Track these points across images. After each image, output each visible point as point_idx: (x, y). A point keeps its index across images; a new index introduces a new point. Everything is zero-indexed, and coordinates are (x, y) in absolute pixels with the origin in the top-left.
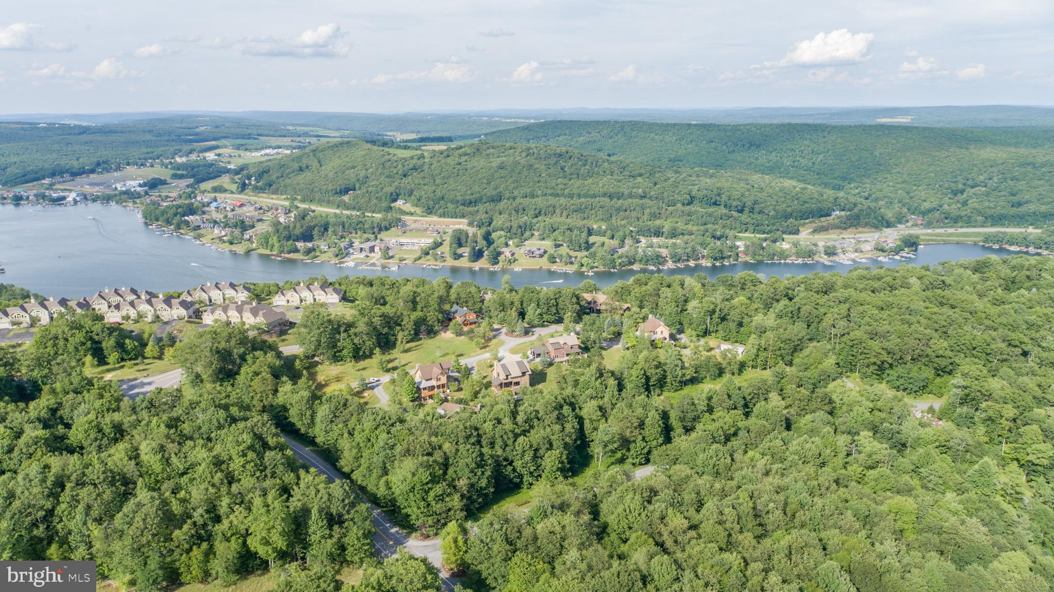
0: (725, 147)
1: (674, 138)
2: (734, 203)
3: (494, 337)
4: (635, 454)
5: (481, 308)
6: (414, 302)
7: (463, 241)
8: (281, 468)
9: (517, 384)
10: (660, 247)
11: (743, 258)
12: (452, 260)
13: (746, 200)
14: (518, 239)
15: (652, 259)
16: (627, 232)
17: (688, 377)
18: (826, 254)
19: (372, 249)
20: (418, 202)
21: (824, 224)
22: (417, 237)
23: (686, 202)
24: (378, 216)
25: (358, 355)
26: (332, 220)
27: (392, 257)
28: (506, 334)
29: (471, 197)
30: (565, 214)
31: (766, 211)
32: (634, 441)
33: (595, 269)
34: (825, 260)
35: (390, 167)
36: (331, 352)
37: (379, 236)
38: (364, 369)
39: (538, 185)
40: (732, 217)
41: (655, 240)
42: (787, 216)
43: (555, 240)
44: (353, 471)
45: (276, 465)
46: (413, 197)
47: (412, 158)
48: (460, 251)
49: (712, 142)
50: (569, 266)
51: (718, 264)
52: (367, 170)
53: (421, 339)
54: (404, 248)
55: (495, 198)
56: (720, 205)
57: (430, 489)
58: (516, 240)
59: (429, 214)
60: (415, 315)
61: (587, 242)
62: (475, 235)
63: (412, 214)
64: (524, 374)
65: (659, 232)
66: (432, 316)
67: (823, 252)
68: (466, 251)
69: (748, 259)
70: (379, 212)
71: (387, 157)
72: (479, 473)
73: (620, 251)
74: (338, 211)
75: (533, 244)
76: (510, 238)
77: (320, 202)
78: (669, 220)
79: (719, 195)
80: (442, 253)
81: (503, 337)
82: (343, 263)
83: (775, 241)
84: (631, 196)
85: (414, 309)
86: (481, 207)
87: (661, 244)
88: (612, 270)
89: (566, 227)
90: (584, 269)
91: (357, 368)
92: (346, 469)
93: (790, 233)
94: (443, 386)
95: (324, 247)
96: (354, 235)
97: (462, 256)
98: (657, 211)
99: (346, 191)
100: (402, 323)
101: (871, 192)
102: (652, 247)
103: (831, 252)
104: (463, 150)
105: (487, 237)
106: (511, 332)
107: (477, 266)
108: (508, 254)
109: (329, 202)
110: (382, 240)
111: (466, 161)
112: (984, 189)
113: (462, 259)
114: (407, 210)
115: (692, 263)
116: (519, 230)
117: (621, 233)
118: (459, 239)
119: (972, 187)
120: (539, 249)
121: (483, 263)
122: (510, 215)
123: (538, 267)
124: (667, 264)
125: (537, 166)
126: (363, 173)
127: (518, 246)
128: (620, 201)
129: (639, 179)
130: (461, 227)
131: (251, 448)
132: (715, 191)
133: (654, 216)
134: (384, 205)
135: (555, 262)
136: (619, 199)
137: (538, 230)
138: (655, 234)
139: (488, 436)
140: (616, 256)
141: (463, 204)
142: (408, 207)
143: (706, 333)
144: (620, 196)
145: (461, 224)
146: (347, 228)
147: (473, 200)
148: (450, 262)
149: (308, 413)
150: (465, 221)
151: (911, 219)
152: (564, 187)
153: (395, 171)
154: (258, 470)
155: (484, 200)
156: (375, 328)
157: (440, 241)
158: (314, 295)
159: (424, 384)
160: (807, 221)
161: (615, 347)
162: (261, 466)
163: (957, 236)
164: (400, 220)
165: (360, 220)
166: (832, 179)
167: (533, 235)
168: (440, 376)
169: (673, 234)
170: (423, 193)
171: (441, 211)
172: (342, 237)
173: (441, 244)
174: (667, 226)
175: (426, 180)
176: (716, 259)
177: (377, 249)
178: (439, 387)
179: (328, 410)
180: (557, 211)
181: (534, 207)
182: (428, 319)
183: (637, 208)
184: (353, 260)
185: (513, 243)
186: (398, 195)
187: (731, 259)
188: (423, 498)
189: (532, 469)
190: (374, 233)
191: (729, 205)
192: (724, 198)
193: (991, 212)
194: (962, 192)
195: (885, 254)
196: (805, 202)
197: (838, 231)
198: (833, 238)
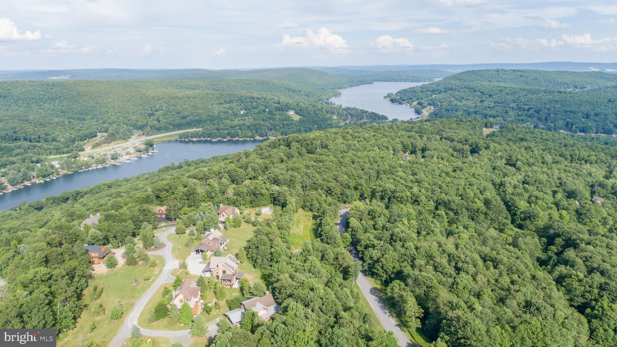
2: (32, 137)
11: (62, 172)
13: (38, 134)
18: (112, 159)
21: (97, 141)
31: (58, 139)
34: (113, 162)
40: (36, 146)
42: (73, 141)
51: (48, 180)
56: (21, 140)
67: (110, 158)
69: (66, 172)
79: (15, 133)
83: (75, 157)
93: (80, 151)
101: (104, 120)
103: (114, 158)
112: (162, 112)
115: (27, 183)
119: (156, 111)
124: (9, 188)
132: (11, 131)
151: (135, 132)
160: (85, 141)
166: (73, 115)
176: (44, 176)
187: (55, 175)
191: (28, 139)
192: (21, 135)
193: (175, 123)
194: (153, 114)
195: (142, 153)
196: (79, 130)
197: (106, 145)
198: (107, 150)
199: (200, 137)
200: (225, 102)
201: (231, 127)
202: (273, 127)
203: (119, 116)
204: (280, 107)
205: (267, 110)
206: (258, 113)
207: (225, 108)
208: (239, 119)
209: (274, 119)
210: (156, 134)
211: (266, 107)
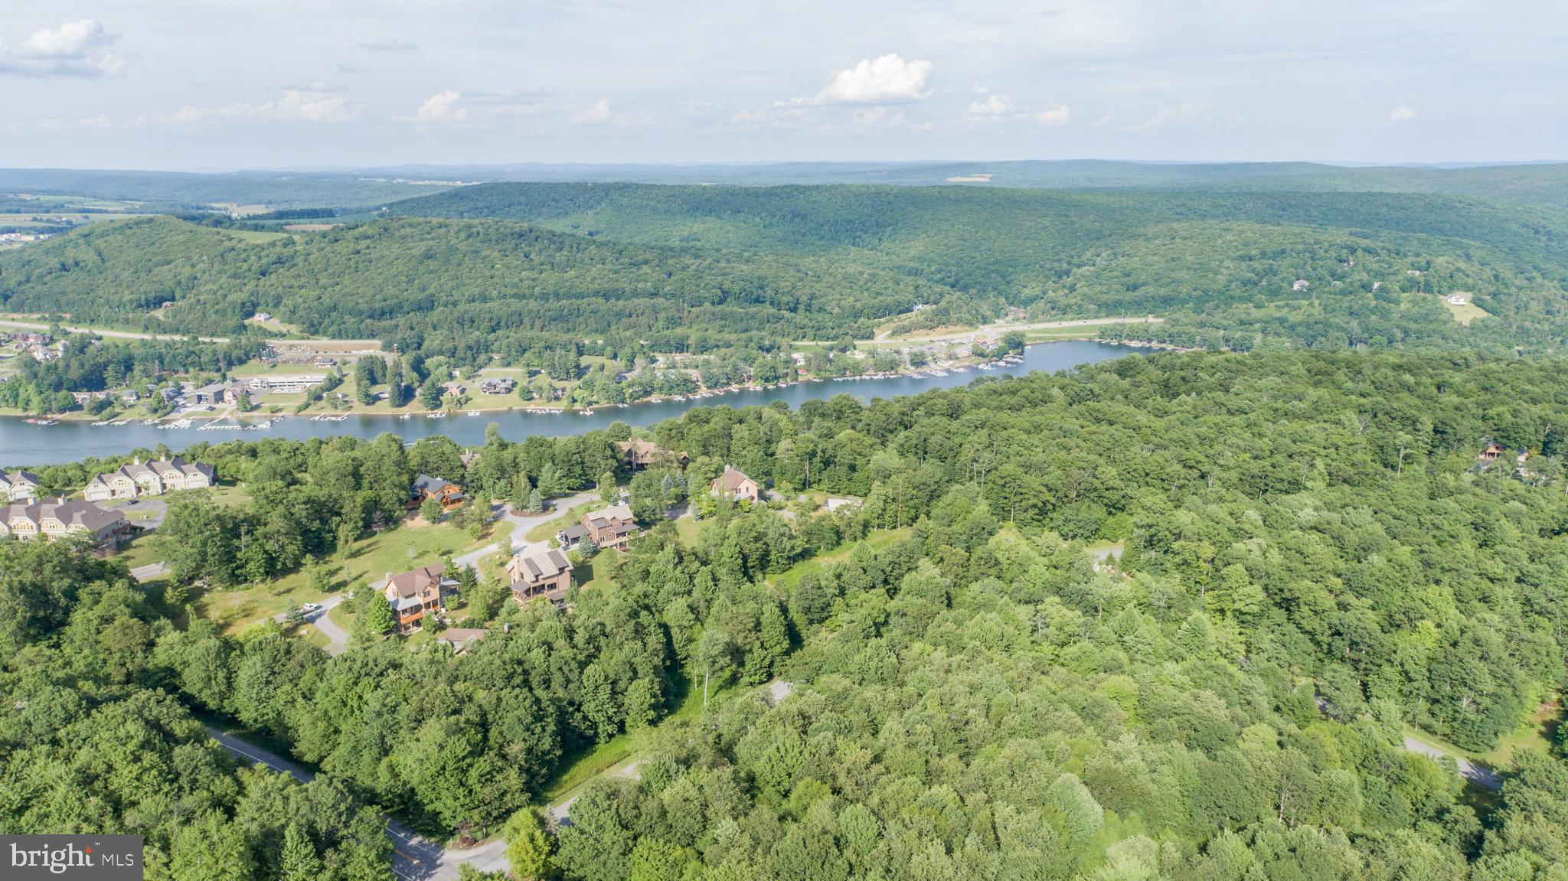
0: (758, 220)
1: (685, 207)
2: (785, 299)
3: (496, 519)
4: (753, 670)
5: (463, 476)
6: (357, 475)
7: (378, 374)
8: (206, 771)
9: (552, 586)
10: (686, 367)
11: (803, 377)
12: (363, 406)
13: (799, 293)
14: (469, 367)
15: (678, 385)
16: (637, 348)
17: (799, 550)
18: (914, 363)
19: (219, 397)
20: (291, 317)
21: (906, 323)
22: (297, 372)
23: (717, 299)
24: (224, 341)
25: (274, 569)
26: (139, 352)
27: (257, 407)
28: (512, 512)
29: (384, 304)
30: (538, 323)
31: (828, 309)
32: (750, 651)
33: (595, 406)
34: (911, 371)
35: (235, 261)
36: (225, 572)
37: (229, 374)
38: (288, 591)
39: (490, 281)
40: (782, 318)
41: (678, 357)
42: (857, 315)
43: (528, 365)
44: (321, 759)
45: (196, 767)
46: (282, 308)
47: (273, 244)
48: (375, 390)
49: (739, 212)
50: (554, 403)
51: (771, 387)
52: (193, 266)
53: (375, 533)
54: (277, 390)
55: (423, 305)
56: (764, 302)
57: (471, 765)
58: (464, 369)
59: (313, 334)
60: (361, 497)
61: (578, 366)
62: (397, 365)
63: (283, 336)
64: (562, 570)
65: (683, 345)
66: (389, 495)
67: (908, 361)
68: (385, 390)
69: (811, 376)
70: (224, 335)
71: (227, 244)
72: (538, 730)
73: (630, 376)
74: (147, 337)
75: (494, 373)
76: (456, 366)
77: (109, 323)
78: (695, 327)
79: (761, 287)
80: (345, 396)
81: (509, 518)
82: (169, 422)
83: (844, 350)
84: (635, 294)
85: (358, 486)
86: (401, 320)
87: (687, 362)
88: (620, 405)
89: (542, 344)
90: (577, 406)
91: (276, 592)
92: (309, 758)
93: (863, 338)
94: (435, 603)
95: (128, 397)
96: (182, 375)
97: (380, 399)
98: (677, 315)
99: (158, 302)
100: (343, 511)
102: (674, 367)
103: (918, 361)
104: (360, 230)
105: (418, 366)
106: (521, 509)
107: (406, 412)
108: (456, 392)
109: (126, 321)
110: (234, 381)
111: (368, 247)
112: (1092, 268)
113: (378, 403)
114: (275, 330)
115: (734, 388)
116: (469, 352)
117: (627, 350)
118: (371, 372)
119: (1079, 267)
120: (505, 381)
121: (416, 408)
122: (451, 329)
123: (506, 408)
124: (700, 392)
125: (486, 253)
126: (187, 271)
127: (469, 378)
128: (621, 303)
129: (645, 269)
130: (371, 352)
131: (146, 745)
132: (756, 283)
133: (674, 322)
134: (232, 322)
135: (532, 399)
136: (618, 299)
137: (499, 352)
138: (677, 348)
139: (540, 670)
140: (624, 384)
141: (371, 317)
142: (275, 325)
143: (805, 485)
144: (619, 295)
145: (372, 348)
146: (166, 363)
147: (387, 309)
148: (360, 409)
149: (221, 675)
150: (377, 342)
151: (1011, 311)
152: (532, 283)
153: (245, 266)
154: (165, 781)
155: (405, 309)
156: (298, 523)
157: (338, 376)
158: (161, 479)
159: (403, 604)
160: (883, 320)
161: (682, 517)
162: (169, 773)
163: (1068, 332)
164: (264, 346)
165: (191, 348)
167: (491, 359)
168: (429, 589)
169: (704, 348)
170: (300, 300)
171: (334, 328)
172: (161, 379)
173: (341, 381)
174: (694, 336)
175: (303, 280)
176: (767, 380)
177: (228, 396)
178: (428, 605)
179: (259, 664)
180: (525, 321)
181: (488, 316)
182: (383, 500)
183: (647, 311)
184: (187, 416)
185: (461, 372)
186: (255, 305)
187: (788, 379)
188: (461, 781)
189: (611, 712)
190: (219, 370)
191: (776, 302)
192: (769, 292)
193: (1103, 298)
194: (1067, 273)
195: (986, 360)
196: (878, 293)
197: (923, 332)
198: (919, 341)
199: (1150, 341)
200: (1264, 254)
201: (1242, 323)
202: (1366, 335)
203: (992, 271)
204: (1422, 280)
205: (1376, 285)
206: (1343, 292)
207: (1253, 271)
208: (1281, 303)
209: (1385, 315)
210: (1050, 321)
211: (1379, 275)
